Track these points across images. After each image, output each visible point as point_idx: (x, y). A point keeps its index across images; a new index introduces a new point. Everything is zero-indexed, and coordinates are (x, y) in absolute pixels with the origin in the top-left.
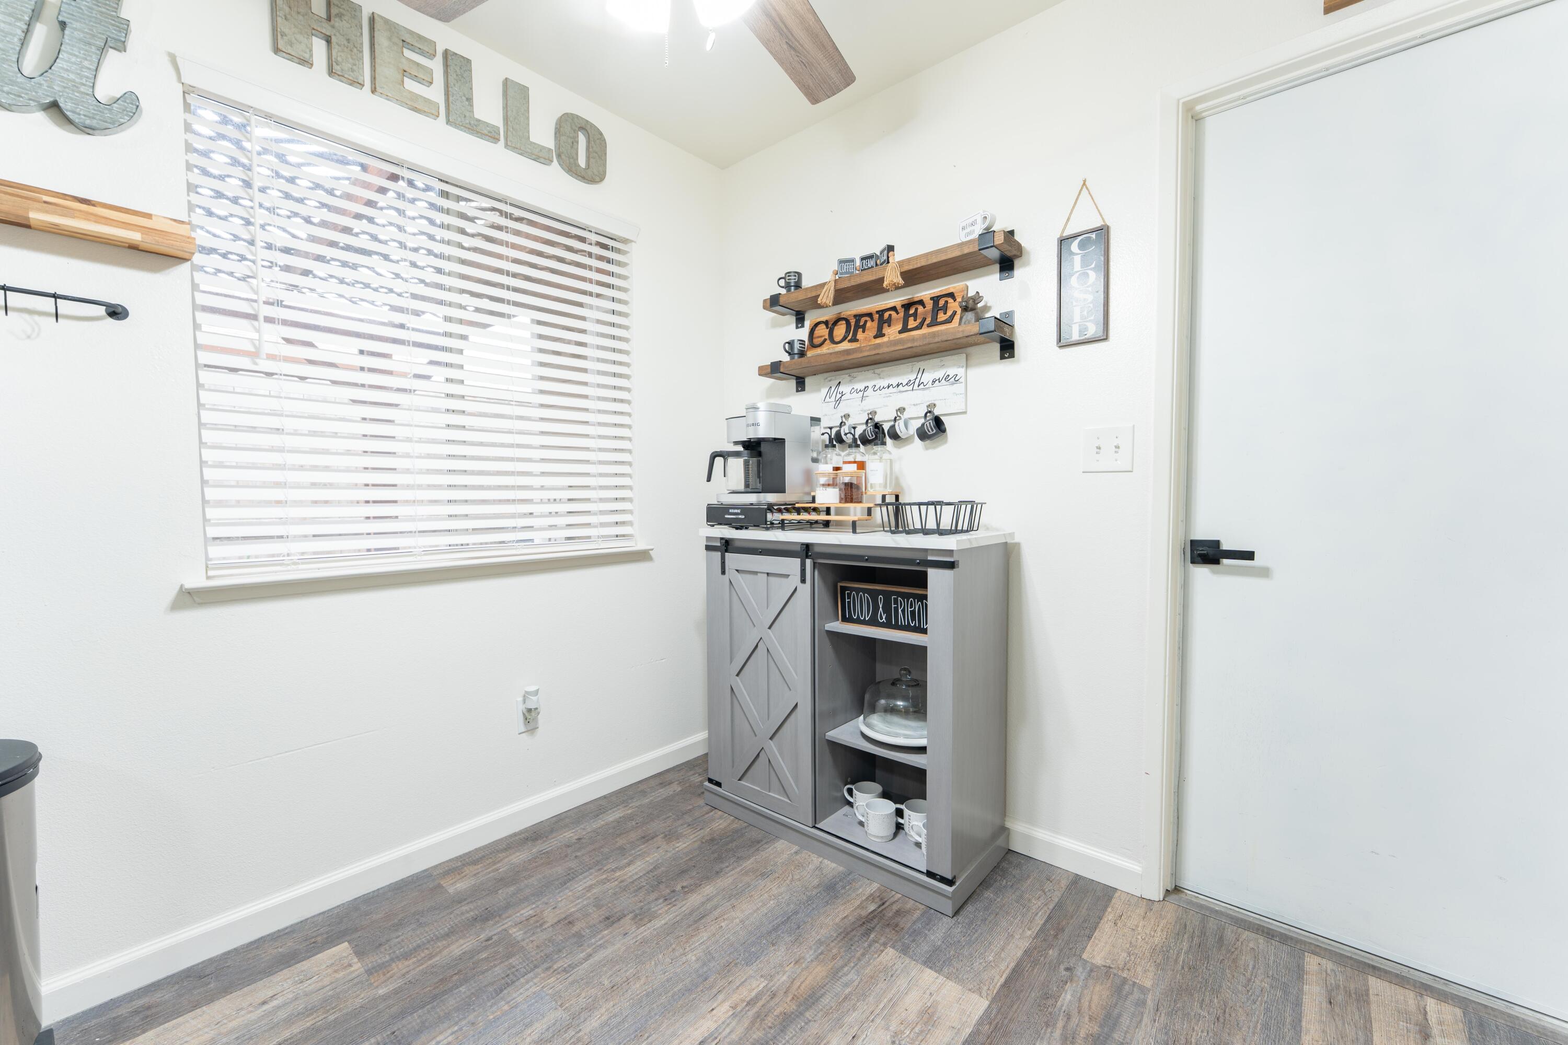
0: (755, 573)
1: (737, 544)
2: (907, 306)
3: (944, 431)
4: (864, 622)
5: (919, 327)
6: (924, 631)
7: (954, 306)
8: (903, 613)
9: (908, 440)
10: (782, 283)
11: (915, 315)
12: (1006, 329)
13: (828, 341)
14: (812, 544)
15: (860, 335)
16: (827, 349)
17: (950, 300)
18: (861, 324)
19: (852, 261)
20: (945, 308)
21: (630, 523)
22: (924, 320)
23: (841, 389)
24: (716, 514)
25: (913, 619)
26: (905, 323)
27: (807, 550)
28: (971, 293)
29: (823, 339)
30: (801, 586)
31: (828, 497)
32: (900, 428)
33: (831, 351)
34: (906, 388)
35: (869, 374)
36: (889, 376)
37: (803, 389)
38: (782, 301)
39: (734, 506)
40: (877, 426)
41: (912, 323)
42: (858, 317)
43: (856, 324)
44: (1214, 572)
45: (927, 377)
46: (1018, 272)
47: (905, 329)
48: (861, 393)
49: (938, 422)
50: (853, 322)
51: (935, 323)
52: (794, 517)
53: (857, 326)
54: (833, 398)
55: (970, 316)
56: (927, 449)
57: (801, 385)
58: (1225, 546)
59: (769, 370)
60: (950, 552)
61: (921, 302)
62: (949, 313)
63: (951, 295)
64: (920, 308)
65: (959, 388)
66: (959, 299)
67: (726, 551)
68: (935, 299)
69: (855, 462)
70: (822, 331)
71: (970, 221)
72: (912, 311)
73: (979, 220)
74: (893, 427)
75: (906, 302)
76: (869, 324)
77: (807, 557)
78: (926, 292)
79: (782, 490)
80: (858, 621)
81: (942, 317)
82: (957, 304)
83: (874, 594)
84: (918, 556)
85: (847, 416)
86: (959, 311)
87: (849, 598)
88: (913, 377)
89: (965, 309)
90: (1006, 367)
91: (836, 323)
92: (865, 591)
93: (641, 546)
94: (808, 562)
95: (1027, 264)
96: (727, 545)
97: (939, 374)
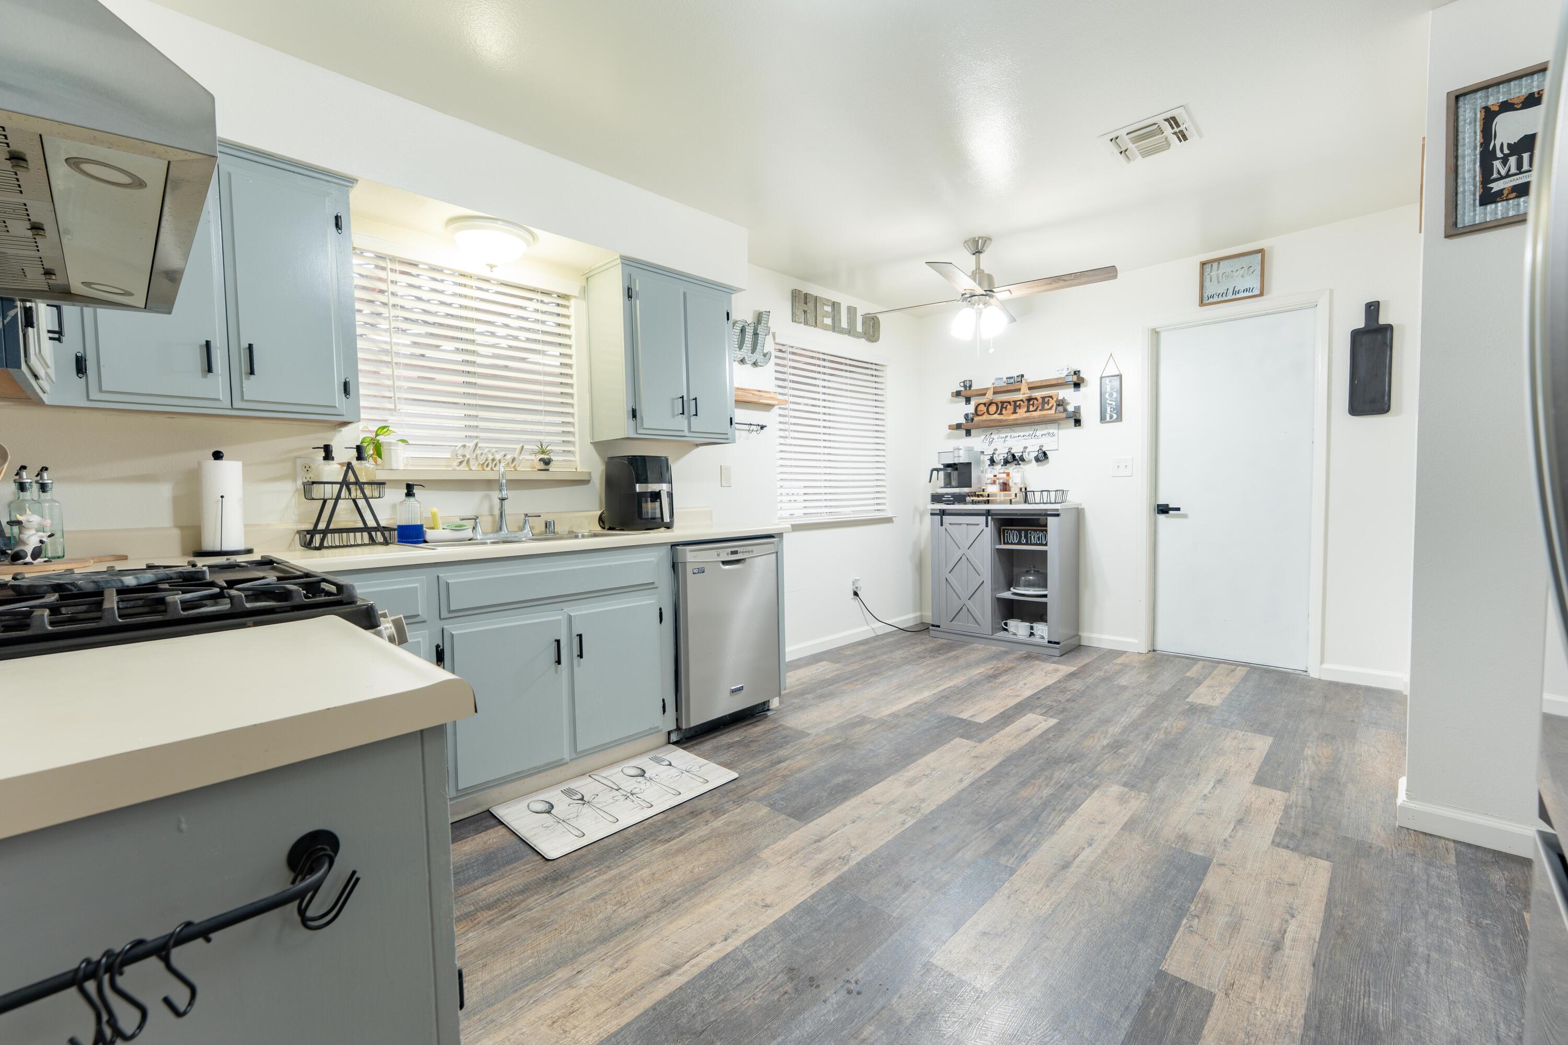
0: (960, 524)
1: (947, 512)
2: (1029, 400)
3: (1047, 458)
4: (1015, 544)
5: (1035, 411)
6: (1046, 545)
7: (1052, 402)
8: (1034, 537)
9: (1030, 461)
10: (962, 384)
11: (1033, 405)
12: (1078, 415)
13: (986, 413)
14: (991, 510)
15: (1004, 412)
16: (986, 417)
17: (1050, 399)
18: (1005, 406)
19: (1002, 379)
20: (1048, 403)
21: (884, 504)
22: (1038, 407)
23: (992, 436)
24: (936, 498)
25: (1039, 540)
26: (1028, 408)
27: (988, 513)
28: (1060, 398)
29: (983, 412)
30: (986, 529)
31: (993, 489)
32: (1025, 456)
33: (987, 419)
34: (1028, 437)
35: (1008, 430)
36: (1019, 431)
37: (970, 435)
38: (962, 393)
39: (947, 494)
40: (1014, 456)
41: (1031, 408)
42: (1003, 403)
43: (1002, 406)
44: (1167, 517)
45: (1039, 433)
46: (1082, 389)
47: (1028, 411)
48: (1004, 439)
49: (1045, 454)
50: (1000, 405)
51: (1043, 409)
52: (975, 499)
53: (1002, 407)
54: (988, 441)
55: (1060, 408)
56: (1039, 466)
57: (968, 433)
58: (1171, 506)
59: (955, 427)
60: (1057, 510)
61: (1036, 399)
62: (1050, 405)
63: (1051, 397)
64: (1036, 402)
65: (1055, 438)
66: (1055, 399)
67: (943, 515)
68: (1043, 398)
69: (1004, 473)
70: (982, 408)
71: (1061, 368)
72: (1031, 403)
73: (1066, 369)
74: (1022, 456)
75: (1028, 398)
76: (1009, 407)
77: (989, 515)
78: (1038, 394)
79: (970, 486)
80: (1012, 544)
81: (1046, 407)
82: (1054, 401)
83: (1020, 531)
84: (1043, 512)
85: (996, 450)
86: (1055, 405)
87: (1007, 533)
88: (1031, 433)
89: (1059, 405)
90: (1077, 430)
91: (990, 404)
92: (1015, 530)
93: (890, 515)
94: (990, 518)
95: (1086, 386)
96: (943, 513)
97: (1045, 432)
